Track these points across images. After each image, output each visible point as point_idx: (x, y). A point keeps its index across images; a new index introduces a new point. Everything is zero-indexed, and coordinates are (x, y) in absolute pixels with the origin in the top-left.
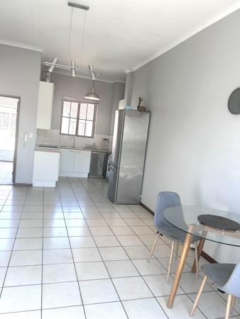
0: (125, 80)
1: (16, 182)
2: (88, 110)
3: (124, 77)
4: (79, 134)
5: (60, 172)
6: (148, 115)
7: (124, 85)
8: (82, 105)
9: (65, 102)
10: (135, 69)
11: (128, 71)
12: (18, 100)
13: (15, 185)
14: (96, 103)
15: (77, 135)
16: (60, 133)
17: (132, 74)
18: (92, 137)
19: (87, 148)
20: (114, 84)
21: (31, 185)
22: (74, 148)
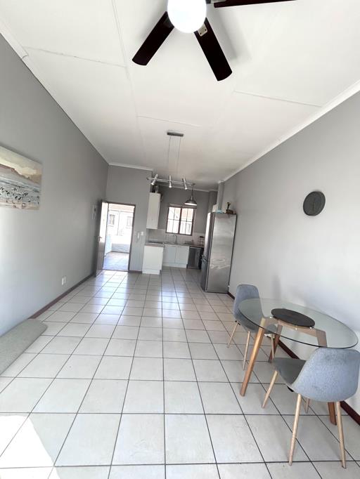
0: (217, 189)
1: (130, 269)
2: (188, 213)
3: (216, 186)
4: (181, 232)
5: (163, 263)
6: (235, 217)
7: (217, 193)
8: (183, 209)
9: (170, 208)
10: (225, 180)
11: (219, 182)
12: (134, 207)
13: (130, 272)
14: (194, 208)
15: (179, 233)
16: (166, 232)
17: (223, 184)
18: (191, 235)
19: (187, 244)
20: (209, 193)
21: (141, 272)
22: (176, 243)
